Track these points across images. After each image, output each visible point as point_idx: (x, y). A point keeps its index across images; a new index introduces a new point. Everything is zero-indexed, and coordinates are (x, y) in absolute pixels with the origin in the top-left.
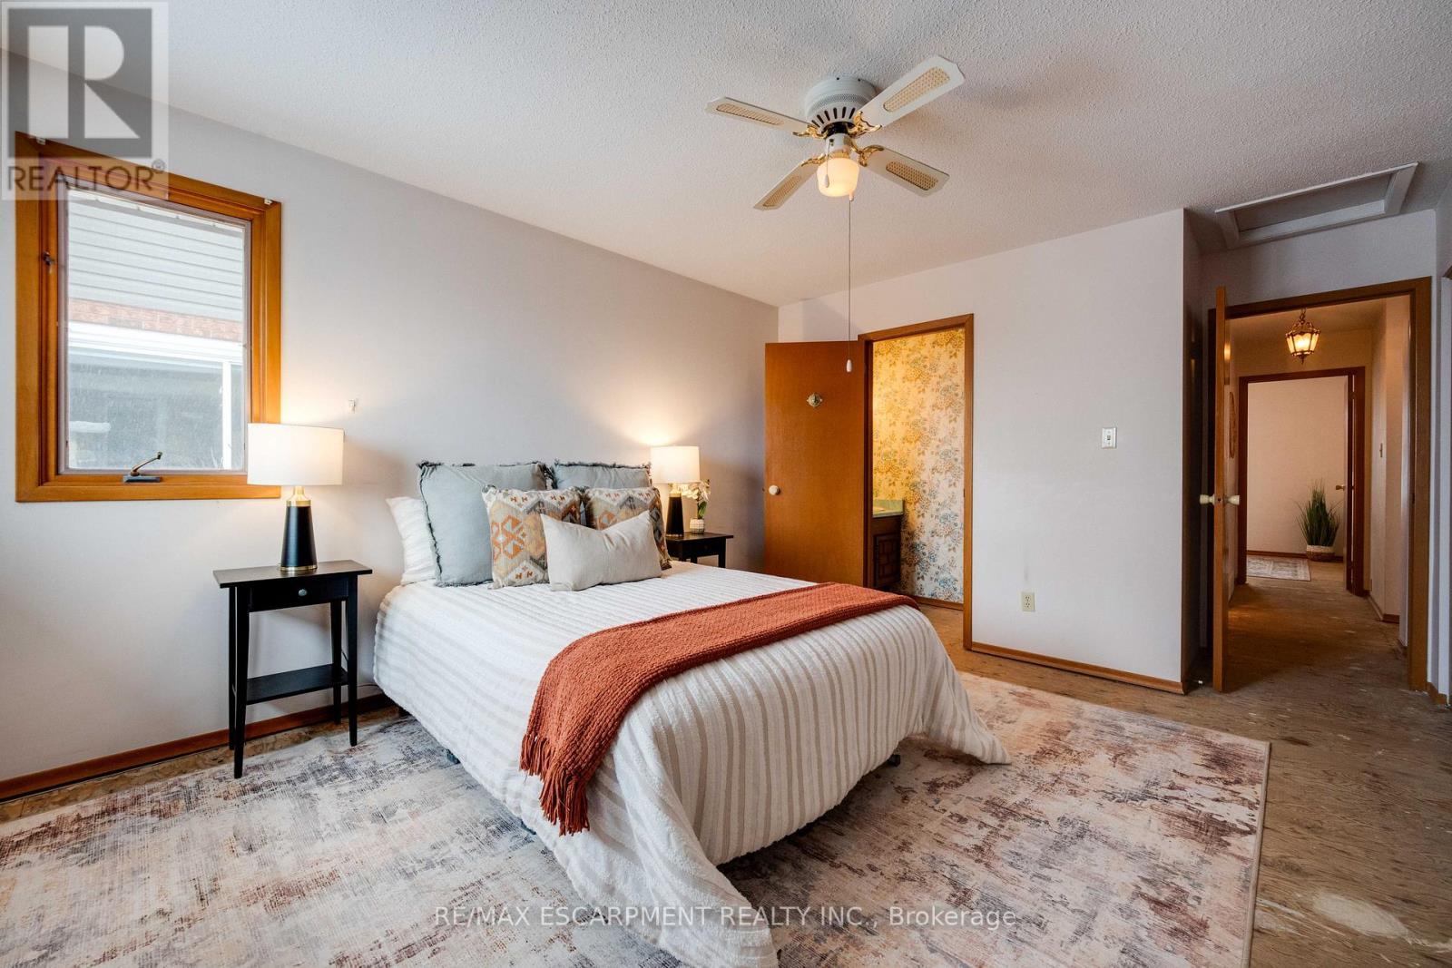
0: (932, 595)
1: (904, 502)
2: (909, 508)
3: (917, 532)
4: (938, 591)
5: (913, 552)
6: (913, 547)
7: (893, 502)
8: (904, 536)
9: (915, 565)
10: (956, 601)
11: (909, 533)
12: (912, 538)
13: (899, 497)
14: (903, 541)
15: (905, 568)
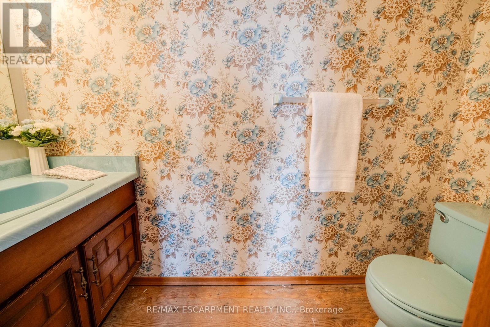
0: (187, 273)
1: (138, 159)
2: (147, 166)
3: (161, 198)
4: (194, 268)
5: (157, 225)
6: (156, 220)
7: (120, 159)
8: (142, 205)
9: (161, 241)
10: (218, 275)
11: (149, 202)
12: (155, 208)
13: (129, 152)
14: (141, 212)
15: (146, 247)
